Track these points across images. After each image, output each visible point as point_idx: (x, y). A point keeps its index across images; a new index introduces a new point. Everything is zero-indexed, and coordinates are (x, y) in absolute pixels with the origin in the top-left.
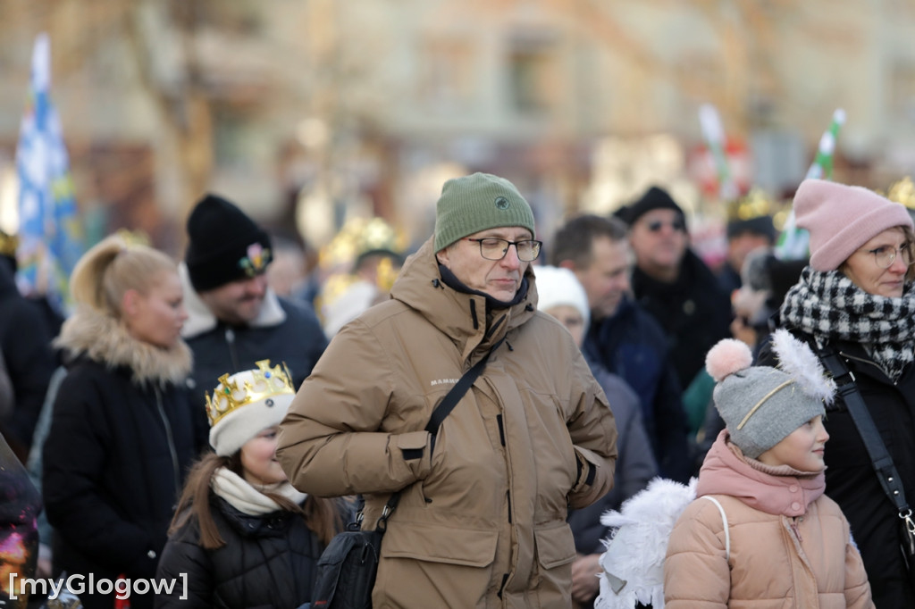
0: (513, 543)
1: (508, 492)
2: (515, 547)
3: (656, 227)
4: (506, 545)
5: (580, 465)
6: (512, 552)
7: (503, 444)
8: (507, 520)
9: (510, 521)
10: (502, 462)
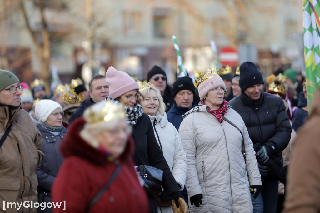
0: (25, 182)
1: (23, 167)
2: (26, 183)
3: (157, 79)
4: (23, 182)
5: (40, 156)
6: (24, 185)
7: (20, 152)
8: (23, 175)
9: (24, 175)
10: (20, 158)
